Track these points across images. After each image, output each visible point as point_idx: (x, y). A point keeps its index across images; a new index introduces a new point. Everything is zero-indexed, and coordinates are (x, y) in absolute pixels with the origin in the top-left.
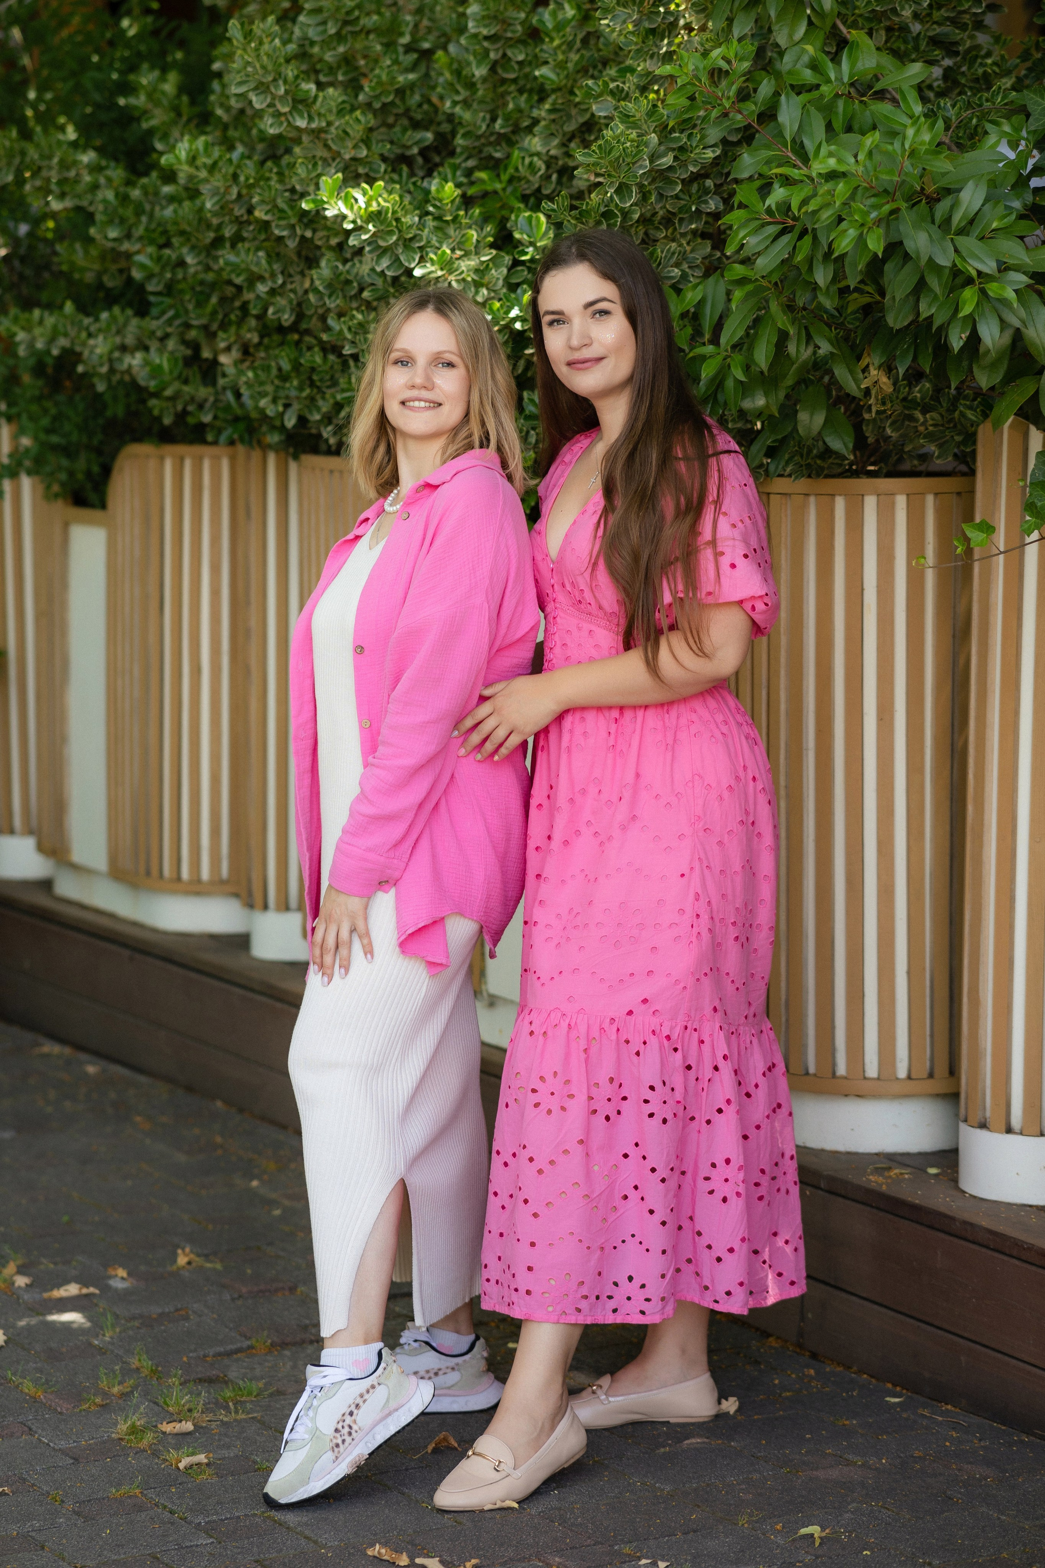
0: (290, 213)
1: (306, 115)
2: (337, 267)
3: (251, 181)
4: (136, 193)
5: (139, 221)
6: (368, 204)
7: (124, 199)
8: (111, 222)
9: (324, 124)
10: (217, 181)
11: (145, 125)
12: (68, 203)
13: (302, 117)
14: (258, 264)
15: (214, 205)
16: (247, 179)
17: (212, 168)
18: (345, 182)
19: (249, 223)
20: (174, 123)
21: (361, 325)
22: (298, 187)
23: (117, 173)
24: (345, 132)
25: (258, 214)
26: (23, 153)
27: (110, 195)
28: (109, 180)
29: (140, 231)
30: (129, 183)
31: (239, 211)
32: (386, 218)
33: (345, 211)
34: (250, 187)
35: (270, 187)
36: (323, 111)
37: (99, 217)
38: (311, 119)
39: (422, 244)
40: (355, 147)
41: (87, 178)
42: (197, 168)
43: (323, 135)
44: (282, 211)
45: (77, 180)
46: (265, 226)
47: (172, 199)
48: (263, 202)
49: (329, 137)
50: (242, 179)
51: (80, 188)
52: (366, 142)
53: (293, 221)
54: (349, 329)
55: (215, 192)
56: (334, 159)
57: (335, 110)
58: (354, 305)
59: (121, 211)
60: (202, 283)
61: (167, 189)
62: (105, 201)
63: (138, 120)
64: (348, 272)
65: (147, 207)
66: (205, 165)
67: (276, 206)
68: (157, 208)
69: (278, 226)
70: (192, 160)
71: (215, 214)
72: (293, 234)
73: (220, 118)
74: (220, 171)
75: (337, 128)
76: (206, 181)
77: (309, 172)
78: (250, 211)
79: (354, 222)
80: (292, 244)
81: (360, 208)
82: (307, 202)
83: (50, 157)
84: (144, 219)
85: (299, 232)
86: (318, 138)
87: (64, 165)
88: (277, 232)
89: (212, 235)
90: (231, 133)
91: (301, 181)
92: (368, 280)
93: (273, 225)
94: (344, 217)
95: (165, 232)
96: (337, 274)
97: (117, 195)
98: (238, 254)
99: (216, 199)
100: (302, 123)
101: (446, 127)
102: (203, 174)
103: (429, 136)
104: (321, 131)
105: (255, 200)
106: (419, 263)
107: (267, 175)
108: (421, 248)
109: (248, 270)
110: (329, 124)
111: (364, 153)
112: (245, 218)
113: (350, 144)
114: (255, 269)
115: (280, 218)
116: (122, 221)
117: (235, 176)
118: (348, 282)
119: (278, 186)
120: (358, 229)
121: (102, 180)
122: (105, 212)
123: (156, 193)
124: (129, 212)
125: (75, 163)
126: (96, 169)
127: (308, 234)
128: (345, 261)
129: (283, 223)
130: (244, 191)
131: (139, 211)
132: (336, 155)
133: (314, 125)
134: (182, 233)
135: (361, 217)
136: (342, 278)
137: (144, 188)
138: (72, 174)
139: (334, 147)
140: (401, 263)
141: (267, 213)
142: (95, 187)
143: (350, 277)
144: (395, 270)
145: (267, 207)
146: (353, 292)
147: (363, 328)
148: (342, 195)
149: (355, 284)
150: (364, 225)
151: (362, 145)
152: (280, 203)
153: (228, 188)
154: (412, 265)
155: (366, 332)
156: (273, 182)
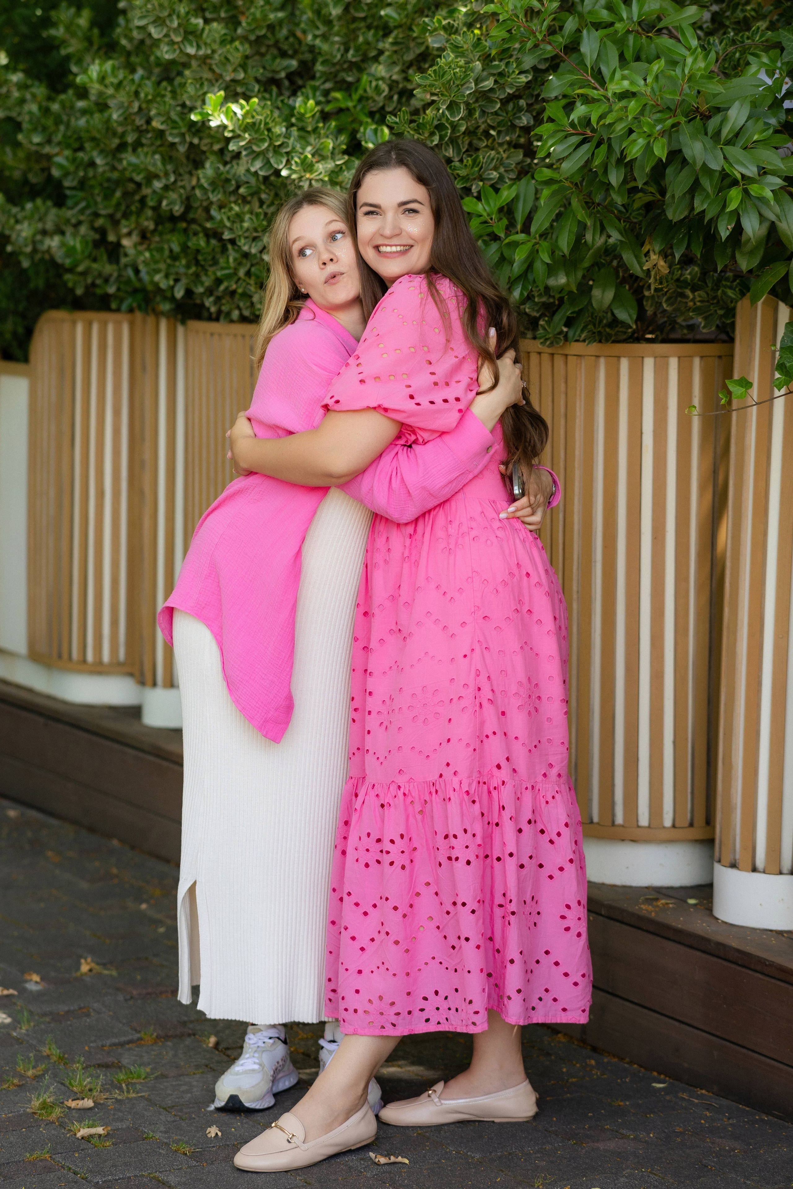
0: (181, 123)
1: (195, 44)
2: (219, 168)
3: (150, 97)
4: (55, 107)
5: (57, 130)
6: (245, 116)
7: (46, 111)
8: (35, 130)
9: (209, 52)
10: (122, 97)
11: (63, 52)
13: (192, 45)
14: (154, 165)
15: (119, 116)
16: (146, 95)
17: (119, 86)
18: (226, 99)
19: (147, 131)
20: (87, 50)
21: (238, 215)
22: (188, 103)
23: (40, 90)
24: (227, 59)
25: (156, 124)
27: (34, 108)
28: (34, 96)
29: (59, 137)
30: (50, 99)
31: (139, 121)
32: (259, 128)
33: (226, 122)
34: (149, 102)
35: (165, 102)
36: (208, 41)
37: (25, 126)
38: (199, 47)
39: (288, 150)
40: (235, 70)
41: (16, 94)
42: (106, 86)
43: (208, 61)
44: (174, 122)
45: (8, 95)
46: (161, 134)
47: (84, 112)
48: (159, 114)
49: (213, 62)
50: (142, 95)
51: (10, 102)
52: (243, 66)
53: (184, 130)
54: (229, 218)
55: (121, 106)
56: (217, 80)
57: (218, 40)
58: (233, 198)
59: (43, 121)
60: (109, 180)
61: (81, 104)
62: (30, 113)
63: (58, 48)
64: (228, 172)
65: (65, 118)
66: (112, 84)
67: (169, 118)
68: (73, 120)
69: (171, 134)
70: (102, 79)
71: (120, 124)
72: (184, 141)
73: (124, 47)
74: (124, 89)
75: (220, 55)
76: (113, 97)
77: (197, 90)
78: (149, 121)
79: (233, 131)
80: (182, 149)
81: (238, 119)
82: (195, 114)
84: (62, 128)
85: (188, 139)
86: (205, 63)
88: (170, 139)
89: (116, 141)
90: (134, 59)
91: (191, 98)
92: (244, 179)
93: (167, 133)
94: (225, 127)
95: (79, 139)
96: (218, 174)
97: (40, 108)
98: (138, 157)
99: (121, 111)
100: (191, 51)
101: (308, 57)
102: (110, 91)
103: (295, 63)
104: (207, 57)
105: (153, 112)
106: (286, 165)
107: (163, 92)
108: (288, 153)
109: (146, 169)
110: (214, 52)
111: (241, 76)
112: (144, 127)
113: (230, 68)
114: (152, 169)
115: (173, 128)
116: (44, 129)
117: (137, 93)
118: (227, 180)
119: (172, 102)
120: (236, 137)
121: (28, 96)
122: (30, 121)
123: (72, 107)
124: (49, 122)
125: (7, 81)
126: (22, 87)
127: (196, 141)
128: (225, 164)
129: (175, 131)
130: (144, 106)
131: (58, 121)
132: (219, 77)
133: (201, 53)
134: (93, 139)
135: (239, 127)
136: (223, 177)
137: (63, 105)
138: (4, 90)
139: (217, 70)
140: (271, 165)
141: (162, 123)
142: (22, 101)
143: (229, 176)
144: (266, 171)
145: (163, 119)
146: (232, 188)
147: (239, 217)
148: (224, 109)
149: (233, 182)
150: (242, 134)
151: (240, 70)
152: (173, 115)
153: (131, 103)
154: (280, 167)
155: (242, 221)
156: (168, 99)
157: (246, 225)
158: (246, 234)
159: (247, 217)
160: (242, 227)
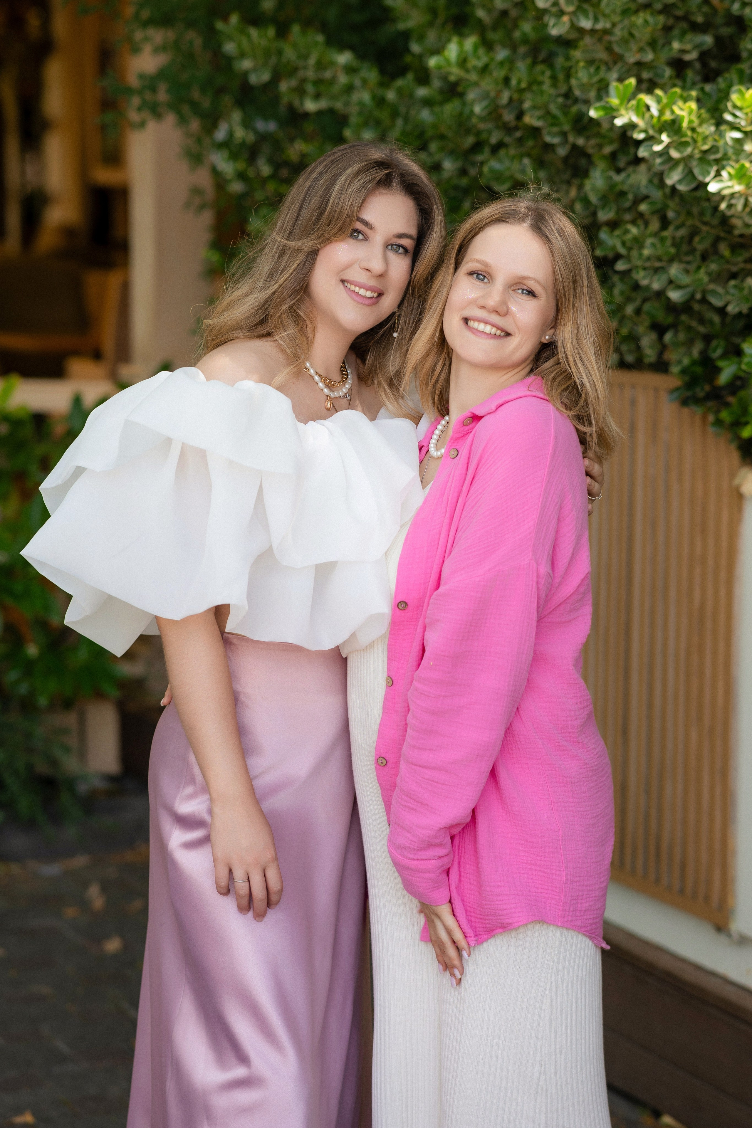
0: (562, 118)
1: (591, 15)
2: (611, 178)
3: (524, 85)
4: (391, 95)
5: (393, 125)
6: (661, 112)
7: (380, 102)
8: (365, 124)
9: (608, 25)
10: (487, 84)
11: (401, 26)
12: (323, 104)
13: (587, 17)
14: (523, 172)
15: (483, 109)
16: (519, 82)
17: (485, 70)
18: (638, 89)
19: (516, 128)
20: (431, 24)
21: (636, 239)
22: (577, 93)
23: (372, 75)
24: (631, 35)
25: (528, 119)
26: (280, 53)
27: (366, 97)
28: (364, 81)
29: (396, 132)
30: (384, 85)
31: (508, 117)
32: (680, 128)
33: (635, 119)
34: (521, 91)
35: (542, 92)
36: (607, 11)
37: (354, 120)
38: (596, 20)
39: (718, 156)
40: (641, 50)
41: (343, 79)
42: (467, 71)
43: (607, 38)
44: (555, 117)
45: (333, 81)
46: (535, 132)
47: (428, 103)
48: (534, 107)
49: (613, 39)
50: (514, 82)
51: (336, 89)
52: (653, 44)
53: (566, 127)
54: (624, 244)
55: (486, 95)
56: (615, 63)
57: (619, 10)
58: (628, 217)
59: (377, 113)
60: (456, 188)
61: (422, 92)
62: (361, 104)
63: (394, 20)
64: (623, 182)
65: (402, 110)
66: (475, 68)
67: (548, 113)
68: (413, 112)
69: (549, 133)
70: (463, 62)
71: (482, 119)
72: (565, 141)
73: (479, 21)
74: (491, 74)
75: (622, 29)
76: (476, 84)
77: (591, 76)
78: (520, 115)
79: (645, 131)
80: (562, 152)
81: (652, 117)
82: (596, 109)
83: (306, 57)
84: (399, 122)
85: (571, 138)
86: (600, 40)
87: (321, 66)
88: (548, 139)
89: (470, 140)
90: (491, 36)
91: (583, 87)
92: (644, 191)
93: (544, 132)
94: (633, 126)
95: (422, 134)
96: (612, 186)
97: (374, 97)
98: (500, 161)
99: (485, 103)
100: (586, 24)
101: (726, 31)
102: (473, 77)
103: (708, 40)
104: (606, 32)
105: (527, 105)
106: (715, 177)
107: (540, 78)
108: (717, 161)
109: (512, 177)
110: (614, 25)
111: (649, 56)
112: (513, 124)
113: (634, 47)
114: (520, 177)
115: (553, 125)
116: (378, 123)
117: (507, 80)
118: (623, 194)
119: (552, 91)
120: (650, 139)
121: (357, 82)
122: (360, 113)
123: (411, 96)
124: (384, 115)
125: (332, 64)
126: (350, 70)
127: (580, 142)
128: (619, 171)
129: (555, 129)
130: (516, 96)
131: (395, 114)
132: (617, 58)
133: (599, 26)
134: (442, 137)
135: (653, 127)
136: (617, 189)
137: (400, 92)
138: (328, 74)
139: (617, 49)
140: (694, 177)
141: (539, 118)
142: (350, 89)
143: (625, 188)
144: (687, 185)
145: (538, 113)
146: (628, 204)
147: (639, 243)
148: (633, 102)
149: (630, 197)
150: (656, 135)
151: (648, 49)
152: (553, 109)
153: (499, 92)
154: (707, 180)
155: (641, 247)
156: (546, 87)
157: (646, 252)
158: (648, 264)
159: (649, 241)
160: (641, 255)
